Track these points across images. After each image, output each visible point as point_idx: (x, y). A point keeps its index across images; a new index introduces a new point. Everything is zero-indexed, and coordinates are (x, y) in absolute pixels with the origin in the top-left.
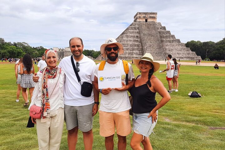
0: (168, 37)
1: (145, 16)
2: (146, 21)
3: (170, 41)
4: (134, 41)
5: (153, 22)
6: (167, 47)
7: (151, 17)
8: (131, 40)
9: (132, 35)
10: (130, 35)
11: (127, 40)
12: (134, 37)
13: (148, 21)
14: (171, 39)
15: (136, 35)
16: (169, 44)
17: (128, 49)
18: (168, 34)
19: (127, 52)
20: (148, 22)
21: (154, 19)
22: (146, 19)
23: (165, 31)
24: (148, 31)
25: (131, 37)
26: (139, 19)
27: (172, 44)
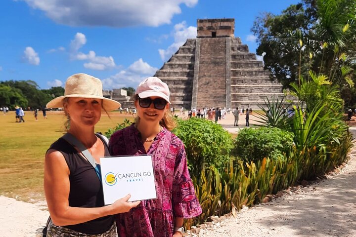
0: (249, 65)
1: (210, 25)
2: (214, 35)
3: (250, 73)
4: (181, 75)
6: (242, 86)
7: (222, 28)
8: (176, 73)
9: (181, 63)
10: (178, 62)
11: (170, 73)
12: (184, 66)
13: (217, 35)
14: (256, 69)
16: (248, 78)
18: (251, 60)
20: (218, 37)
21: (228, 30)
22: (213, 31)
23: (247, 54)
24: (211, 54)
25: (178, 67)
26: (200, 33)
27: (254, 78)
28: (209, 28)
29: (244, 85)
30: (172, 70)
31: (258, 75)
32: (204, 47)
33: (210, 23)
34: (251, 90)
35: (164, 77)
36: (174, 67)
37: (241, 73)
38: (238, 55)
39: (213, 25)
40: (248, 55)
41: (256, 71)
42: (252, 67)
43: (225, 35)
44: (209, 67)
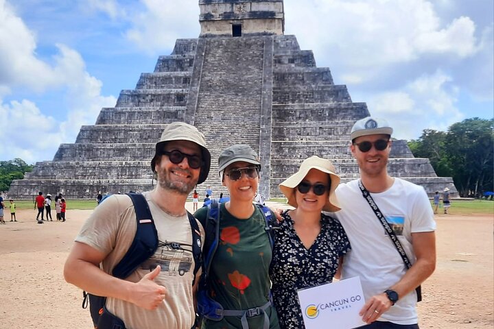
0: (316, 96)
1: (229, 10)
2: (237, 30)
3: (318, 115)
4: (159, 118)
5: (265, 34)
6: (300, 141)
7: (255, 16)
8: (147, 114)
9: (159, 91)
10: (152, 91)
11: (131, 114)
12: (167, 98)
13: (244, 31)
14: (331, 103)
15: (174, 91)
16: (312, 123)
17: (125, 150)
18: (321, 84)
19: (114, 163)
20: (245, 35)
21: (268, 21)
22: (236, 22)
23: (310, 70)
24: (229, 71)
25: (152, 100)
26: (206, 26)
27: (327, 124)
28: (227, 17)
29: (304, 141)
30: (136, 109)
31: (336, 118)
32: (214, 56)
33: (229, 5)
34: (321, 151)
35: (119, 123)
36: (142, 100)
37: (298, 114)
38: (290, 74)
39: (236, 9)
40: (313, 73)
41: (331, 109)
42: (322, 100)
43: (262, 31)
44: (221, 99)
